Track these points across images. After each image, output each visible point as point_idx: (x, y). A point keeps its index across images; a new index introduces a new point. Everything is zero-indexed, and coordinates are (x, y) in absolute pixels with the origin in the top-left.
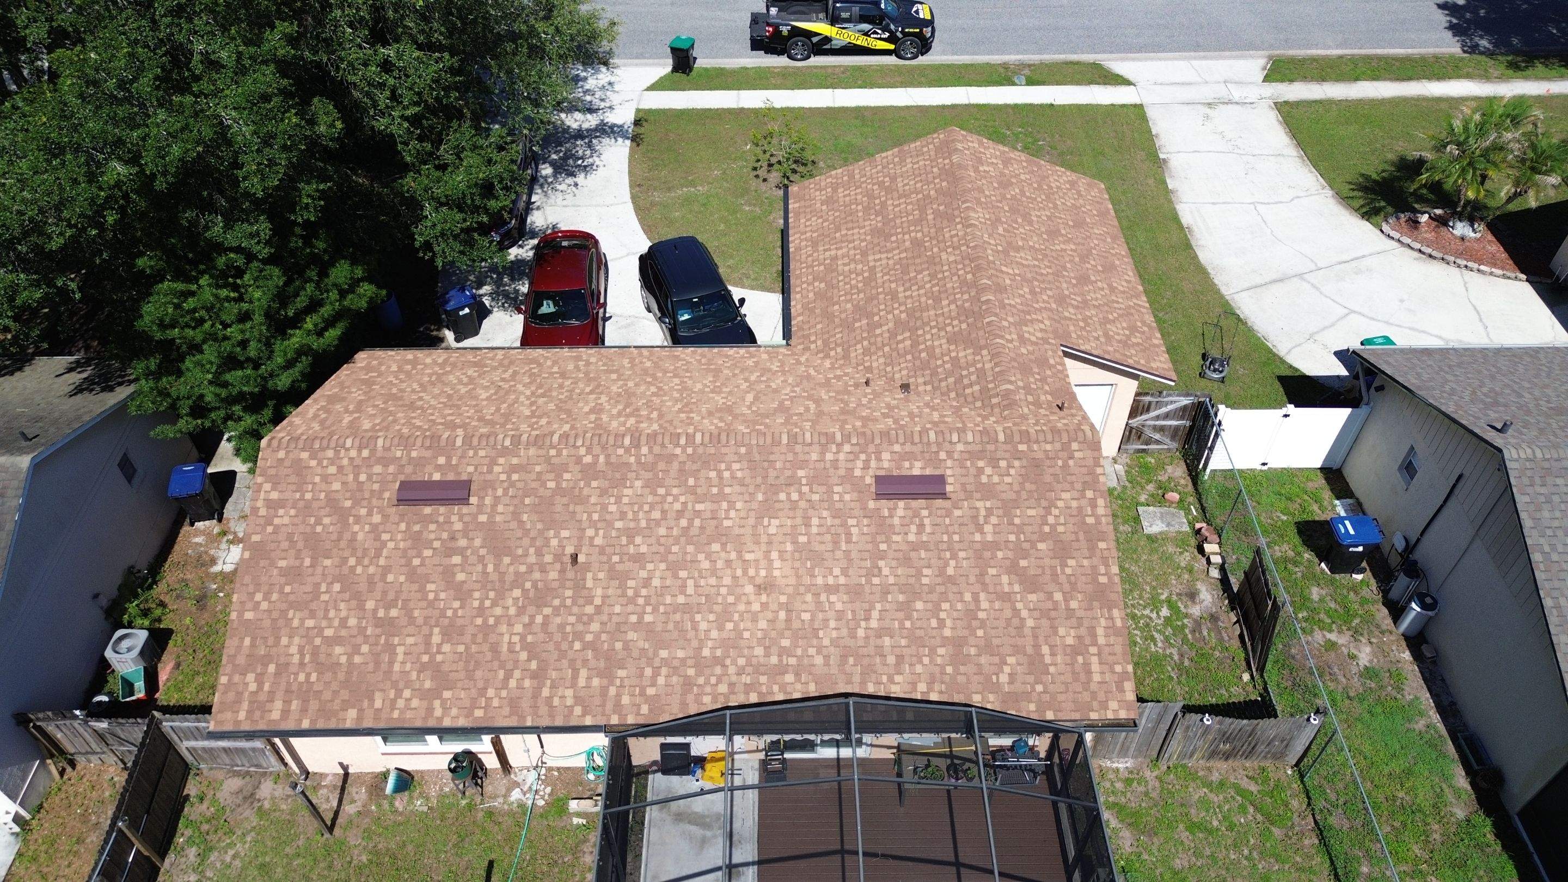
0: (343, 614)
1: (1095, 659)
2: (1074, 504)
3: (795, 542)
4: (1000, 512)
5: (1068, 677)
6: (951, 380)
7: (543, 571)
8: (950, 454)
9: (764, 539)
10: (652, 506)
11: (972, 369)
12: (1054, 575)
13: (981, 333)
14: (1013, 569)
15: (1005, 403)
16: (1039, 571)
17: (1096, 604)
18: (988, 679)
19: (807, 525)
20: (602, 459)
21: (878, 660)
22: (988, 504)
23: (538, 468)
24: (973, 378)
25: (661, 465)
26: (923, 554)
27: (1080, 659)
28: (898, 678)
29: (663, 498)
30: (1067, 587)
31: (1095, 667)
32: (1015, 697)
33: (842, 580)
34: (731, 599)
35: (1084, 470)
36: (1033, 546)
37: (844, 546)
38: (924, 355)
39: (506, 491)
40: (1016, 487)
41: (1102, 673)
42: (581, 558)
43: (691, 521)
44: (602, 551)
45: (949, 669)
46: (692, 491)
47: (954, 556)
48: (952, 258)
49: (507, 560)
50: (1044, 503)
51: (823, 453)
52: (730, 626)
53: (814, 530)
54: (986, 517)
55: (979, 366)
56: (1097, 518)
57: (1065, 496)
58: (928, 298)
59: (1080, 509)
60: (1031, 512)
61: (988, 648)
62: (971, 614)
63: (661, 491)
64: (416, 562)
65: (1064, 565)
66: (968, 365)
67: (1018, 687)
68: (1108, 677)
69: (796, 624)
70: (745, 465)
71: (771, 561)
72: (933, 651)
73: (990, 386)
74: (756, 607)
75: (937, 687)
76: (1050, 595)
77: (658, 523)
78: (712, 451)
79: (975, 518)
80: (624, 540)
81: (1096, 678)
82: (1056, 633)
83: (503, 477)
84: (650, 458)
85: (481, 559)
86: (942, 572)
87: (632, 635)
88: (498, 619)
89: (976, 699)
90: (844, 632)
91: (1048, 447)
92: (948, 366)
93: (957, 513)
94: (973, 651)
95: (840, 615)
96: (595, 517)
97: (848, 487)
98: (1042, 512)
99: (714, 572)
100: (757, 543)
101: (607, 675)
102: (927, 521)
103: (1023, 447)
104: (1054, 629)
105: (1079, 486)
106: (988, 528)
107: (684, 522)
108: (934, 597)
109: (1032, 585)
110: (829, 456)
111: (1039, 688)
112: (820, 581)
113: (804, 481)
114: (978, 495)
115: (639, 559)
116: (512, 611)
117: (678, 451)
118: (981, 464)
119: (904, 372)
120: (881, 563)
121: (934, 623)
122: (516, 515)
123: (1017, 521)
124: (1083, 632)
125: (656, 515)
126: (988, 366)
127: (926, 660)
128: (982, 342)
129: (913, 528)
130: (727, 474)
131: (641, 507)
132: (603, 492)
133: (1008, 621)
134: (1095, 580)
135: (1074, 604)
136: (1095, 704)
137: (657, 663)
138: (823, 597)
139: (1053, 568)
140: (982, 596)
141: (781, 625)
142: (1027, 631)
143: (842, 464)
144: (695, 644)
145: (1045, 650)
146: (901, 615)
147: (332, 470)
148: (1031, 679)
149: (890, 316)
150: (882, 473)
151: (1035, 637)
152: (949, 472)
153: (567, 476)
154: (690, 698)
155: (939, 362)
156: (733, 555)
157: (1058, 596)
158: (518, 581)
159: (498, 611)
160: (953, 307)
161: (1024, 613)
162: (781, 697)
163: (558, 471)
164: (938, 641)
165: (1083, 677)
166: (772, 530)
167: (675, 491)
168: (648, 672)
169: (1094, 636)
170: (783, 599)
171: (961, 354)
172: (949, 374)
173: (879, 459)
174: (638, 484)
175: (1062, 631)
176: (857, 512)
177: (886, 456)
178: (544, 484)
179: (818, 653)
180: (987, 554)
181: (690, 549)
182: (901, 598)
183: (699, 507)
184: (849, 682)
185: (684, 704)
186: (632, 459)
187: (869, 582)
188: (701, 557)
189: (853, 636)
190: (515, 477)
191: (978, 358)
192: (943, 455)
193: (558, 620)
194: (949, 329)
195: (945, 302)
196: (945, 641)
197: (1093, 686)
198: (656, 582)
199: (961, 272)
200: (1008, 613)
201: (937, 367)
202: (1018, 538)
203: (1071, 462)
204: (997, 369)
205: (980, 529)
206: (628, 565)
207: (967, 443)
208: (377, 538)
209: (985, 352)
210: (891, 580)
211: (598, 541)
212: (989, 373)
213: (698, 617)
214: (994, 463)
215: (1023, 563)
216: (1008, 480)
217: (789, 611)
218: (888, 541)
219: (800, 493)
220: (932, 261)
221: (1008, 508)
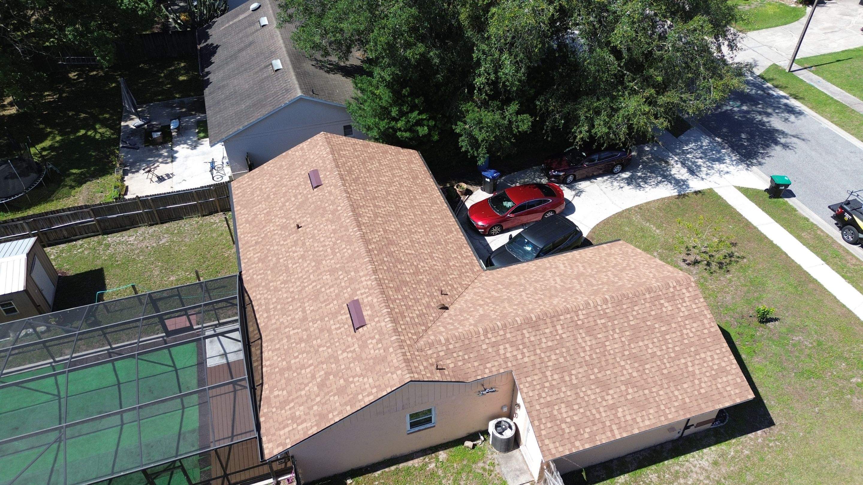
0: (270, 186)
1: (290, 428)
2: (367, 386)
3: (321, 288)
4: (354, 356)
5: (280, 419)
6: (451, 321)
8: (379, 321)
9: (320, 277)
11: (458, 326)
12: (328, 393)
14: (327, 374)
15: (430, 341)
16: (329, 386)
17: (317, 418)
18: (275, 387)
19: (330, 288)
20: (341, 211)
21: (277, 341)
22: (357, 349)
23: (332, 198)
25: (343, 229)
26: (327, 335)
27: (290, 421)
28: (270, 352)
30: (324, 401)
31: (287, 430)
32: (269, 402)
33: (308, 312)
34: (293, 280)
35: (387, 382)
36: (340, 378)
37: (324, 305)
38: (472, 309)
39: (321, 195)
40: (369, 357)
41: (284, 434)
42: (300, 229)
45: (277, 370)
47: (328, 348)
50: (364, 372)
51: (364, 276)
54: (351, 351)
55: (461, 328)
56: (362, 400)
57: (371, 380)
58: (519, 302)
59: (365, 389)
60: (358, 369)
61: (288, 380)
62: (303, 367)
64: (290, 191)
65: (334, 395)
66: (462, 324)
67: (273, 401)
68: (283, 437)
69: (287, 306)
70: (351, 253)
71: (311, 284)
72: (284, 360)
74: (291, 290)
75: (269, 368)
76: (317, 396)
78: (354, 240)
79: (349, 347)
81: (282, 433)
82: (300, 406)
84: (345, 225)
86: (319, 346)
88: (274, 222)
89: (265, 386)
90: (287, 324)
91: (395, 361)
92: (462, 318)
93: (350, 339)
94: (286, 375)
95: (293, 319)
96: (317, 223)
97: (351, 293)
98: (359, 374)
99: (303, 269)
100: (318, 276)
101: (260, 260)
102: (343, 329)
103: (391, 350)
104: (302, 404)
105: (377, 383)
106: (345, 355)
107: (321, 249)
108: (308, 349)
109: (321, 386)
110: (363, 279)
111: (274, 410)
112: (307, 304)
113: (349, 276)
114: (360, 343)
115: (303, 246)
116: (278, 223)
117: (351, 230)
118: (377, 336)
119: (459, 305)
121: (296, 354)
123: (352, 365)
124: (303, 417)
125: (322, 239)
127: (280, 359)
129: (338, 326)
130: (345, 250)
131: (324, 233)
132: (327, 220)
133: (302, 383)
134: (330, 412)
135: (315, 408)
136: (270, 437)
137: (265, 272)
138: (300, 309)
139: (331, 391)
140: (312, 367)
141: (286, 302)
142: (299, 393)
143: (361, 285)
144: (274, 279)
145: (292, 405)
146: (297, 340)
147: (317, 152)
148: (278, 404)
149: (505, 294)
150: (361, 301)
151: (297, 398)
152: (369, 326)
154: (254, 289)
155: (465, 315)
157: (318, 399)
158: (289, 218)
159: (277, 220)
160: (511, 310)
161: (307, 388)
162: (257, 316)
163: (333, 203)
164: (288, 360)
165: (282, 426)
166: (324, 278)
167: (333, 239)
168: (262, 272)
169: (302, 423)
170: (297, 297)
171: (471, 320)
172: (456, 320)
173: (367, 297)
175: (302, 408)
176: (340, 301)
177: (370, 298)
179: (277, 320)
180: (332, 360)
181: (311, 257)
182: (305, 337)
184: (266, 336)
185: (251, 288)
187: (310, 322)
189: (285, 328)
190: (327, 194)
191: (468, 326)
192: (376, 319)
193: (277, 237)
194: (493, 313)
195: (515, 307)
196: (289, 363)
197: (277, 433)
200: (306, 381)
201: (462, 315)
202: (343, 369)
203: (389, 375)
204: (457, 334)
205: (344, 351)
207: (386, 326)
208: (296, 177)
210: (312, 329)
213: (284, 274)
214: (379, 341)
215: (331, 377)
216: (372, 351)
217: (292, 301)
220: (553, 297)
221: (358, 359)
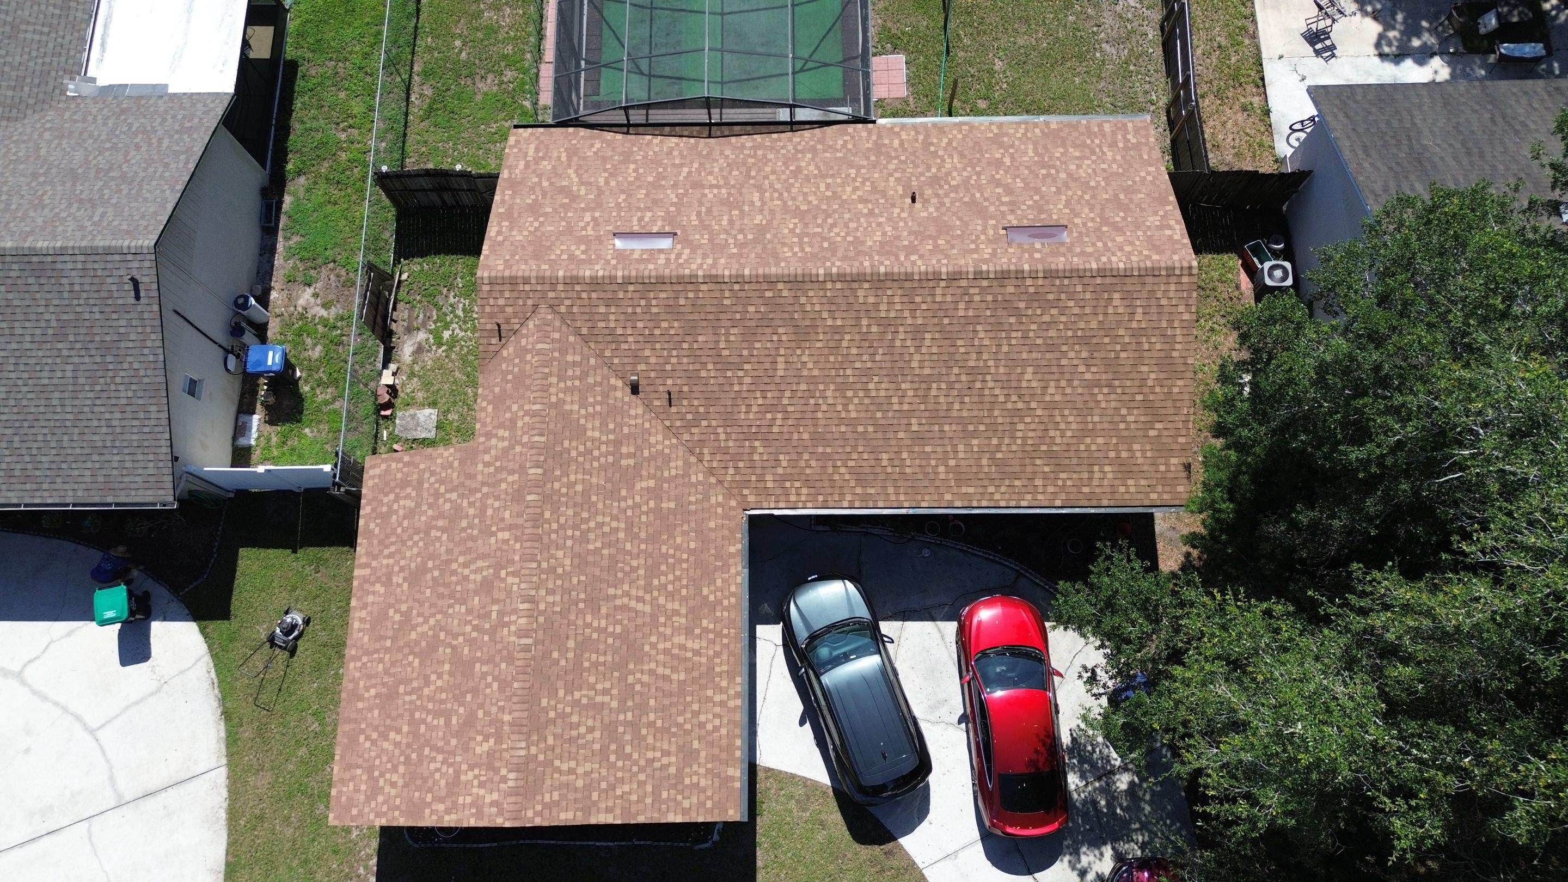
0: (1081, 171)
1: (531, 154)
3: (742, 211)
4: (576, 228)
5: (553, 147)
6: (591, 380)
7: (937, 195)
8: (608, 263)
9: (766, 212)
10: (857, 229)
11: (569, 383)
12: (545, 195)
13: (552, 426)
14: (575, 198)
15: (548, 328)
16: (555, 196)
17: (519, 180)
18: (609, 145)
19: (731, 220)
20: (902, 258)
21: (685, 153)
22: (584, 233)
23: (955, 251)
24: (570, 373)
25: (852, 254)
26: (642, 205)
27: (541, 155)
29: (848, 234)
30: (537, 189)
31: (531, 151)
32: (591, 137)
33: (707, 191)
34: (791, 181)
35: (499, 252)
36: (555, 210)
37: (703, 209)
38: (611, 426)
39: (978, 237)
40: (558, 243)
41: (527, 148)
42: (909, 200)
43: (825, 221)
44: (893, 205)
45: (635, 149)
46: (824, 239)
47: (618, 204)
48: (560, 554)
49: (966, 199)
50: (539, 234)
51: (715, 263)
52: (792, 168)
53: (726, 218)
54: (587, 226)
55: (562, 385)
56: (499, 225)
57: (519, 238)
58: (595, 504)
59: (512, 230)
60: (550, 228)
61: (606, 159)
62: (613, 176)
63: (850, 239)
64: (1037, 198)
65: (535, 200)
66: (572, 390)
67: (588, 142)
68: (524, 147)
69: (744, 169)
70: (781, 255)
71: (762, 200)
72: (645, 157)
73: (556, 354)
74: (773, 177)
76: (552, 184)
77: (851, 220)
79: (597, 225)
80: (876, 211)
81: (532, 146)
82: (554, 166)
83: (982, 246)
84: (861, 258)
85: (986, 199)
87: (865, 163)
88: (964, 169)
89: (619, 137)
90: (708, 166)
91: (523, 267)
92: (591, 400)
93: (610, 228)
94: (616, 158)
95: (711, 173)
96: (902, 224)
97: (696, 243)
99: (805, 194)
100: (772, 210)
101: (879, 145)
102: (635, 224)
103: (545, 267)
104: (554, 168)
105: (507, 243)
106: (588, 219)
107: (830, 221)
108: (638, 183)
109: (563, 190)
110: (710, 261)
111: (574, 142)
112: (724, 191)
113: (732, 246)
114: (591, 238)
115: (862, 200)
116: (955, 174)
117: (838, 264)
118: (583, 257)
119: (632, 412)
120: (675, 200)
121: (641, 171)
122: (966, 224)
123: (563, 224)
124: (535, 167)
125: (852, 225)
126: (554, 380)
127: (651, 153)
128: (553, 413)
129: (647, 219)
130: (796, 249)
131: (865, 229)
132: (898, 238)
133: (587, 172)
134: (515, 192)
135: (536, 180)
136: (537, 135)
137: (844, 150)
138: (721, 183)
139: (544, 198)
140: (602, 184)
141: (754, 168)
142: (574, 167)
144: (817, 160)
145: (564, 159)
146: (665, 174)
147: (1128, 248)
148: (579, 146)
149: (637, 499)
151: (569, 165)
153: (930, 247)
154: (819, 135)
155: (598, 408)
156: (790, 203)
157: (545, 184)
158: (955, 189)
159: (965, 174)
160: (572, 478)
161: (573, 176)
163: (936, 249)
164: (641, 161)
165: (542, 147)
166: (759, 217)
167: (839, 239)
168: (850, 146)
170: (752, 181)
171: (576, 407)
172: (591, 388)
173: (668, 259)
174: (869, 243)
175: (549, 167)
177: (662, 261)
178: (947, 242)
179: (727, 156)
180: (592, 205)
181: (824, 207)
182: (663, 183)
183: (819, 230)
184: (707, 143)
185: (824, 133)
186: (876, 258)
187: (686, 191)
188: (815, 202)
189: (702, 164)
190: (973, 246)
191: (561, 395)
193: (919, 170)
194: (581, 448)
195: (579, 488)
196: (635, 162)
197: (536, 142)
198: (849, 189)
199: (555, 526)
200: (586, 176)
201: (601, 403)
202: (566, 214)
203: (508, 257)
204: (547, 370)
205: (594, 219)
206: (872, 197)
208: (1072, 210)
209: (554, 399)
210: (669, 191)
211: (897, 211)
212: (555, 370)
213: (816, 172)
214: (572, 257)
215: (567, 201)
216: (564, 247)
217: (748, 175)
218: (668, 212)
219: (736, 239)
220: (581, 562)
221: (567, 232)
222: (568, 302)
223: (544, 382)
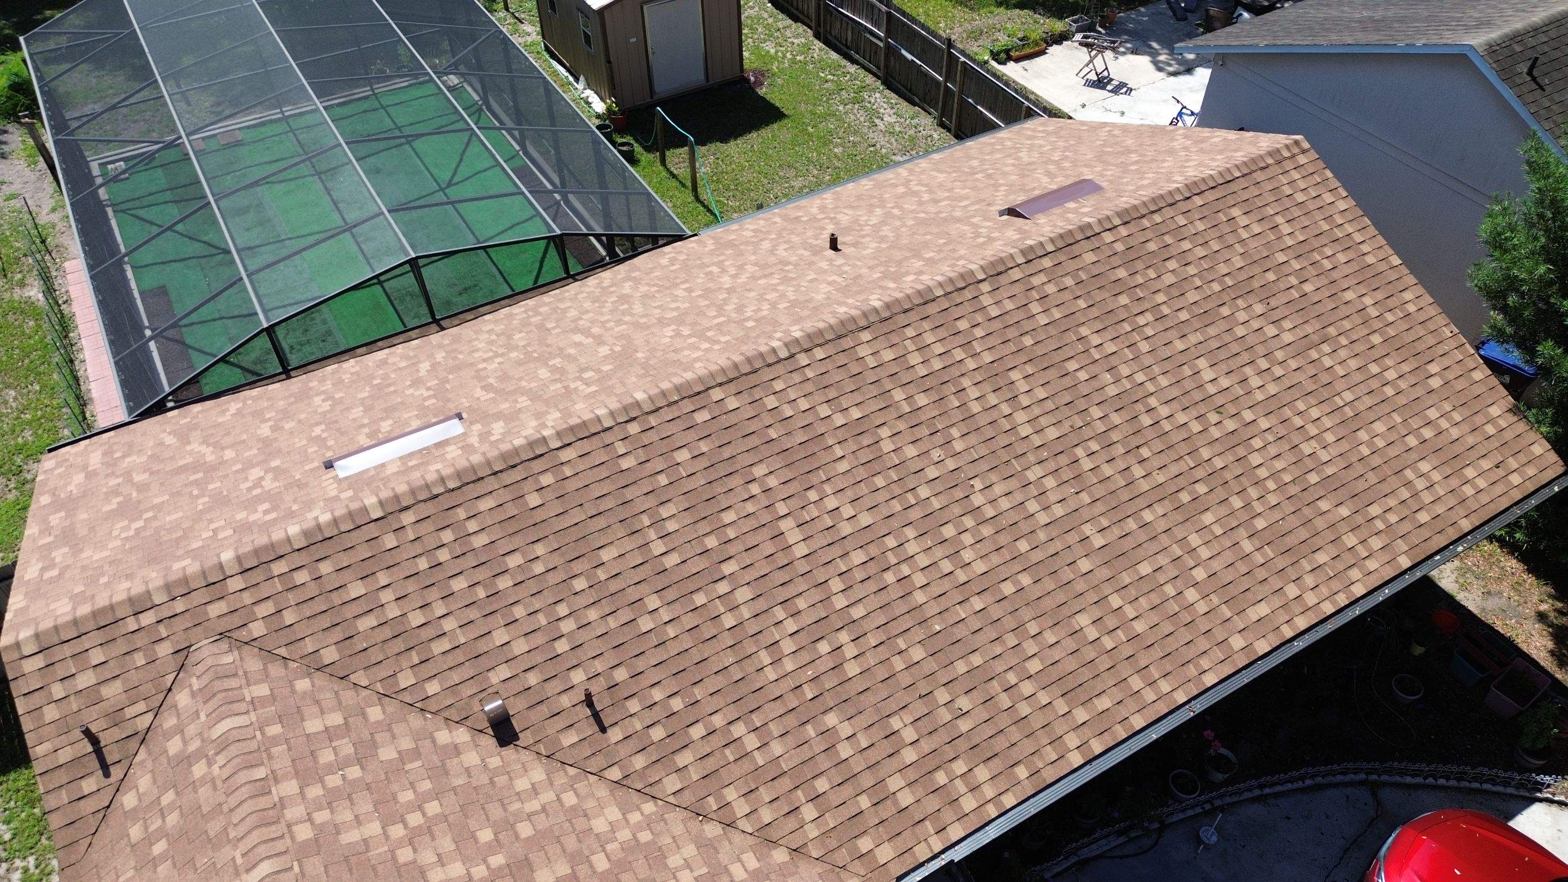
6: (387, 753)
9: (611, 342)
10: (783, 296)
11: (333, 781)
14: (215, 467)
15: (233, 683)
24: (326, 756)
29: (774, 304)
36: (175, 494)
38: (486, 835)
43: (721, 310)
44: (811, 264)
46: (740, 322)
49: (911, 223)
50: (148, 533)
52: (612, 300)
55: (315, 791)
63: (783, 306)
66: (348, 793)
72: (338, 383)
73: (275, 730)
77: (762, 295)
80: (793, 275)
85: (938, 213)
87: (722, 258)
119: (522, 784)
120: (429, 393)
122: (942, 234)
126: (290, 787)
153: (921, 263)
155: (433, 808)
171: (374, 828)
172: (396, 769)
178: (939, 251)
183: (722, 319)
186: (851, 301)
188: (685, 305)
190: (981, 240)
191: (321, 817)
198: (725, 279)
201: (437, 795)
203: (79, 589)
204: (261, 773)
206: (770, 271)
209: (304, 833)
211: (823, 265)
212: (283, 764)
215: (198, 476)
218: (424, 407)
222: (267, 608)
223: (263, 802)
